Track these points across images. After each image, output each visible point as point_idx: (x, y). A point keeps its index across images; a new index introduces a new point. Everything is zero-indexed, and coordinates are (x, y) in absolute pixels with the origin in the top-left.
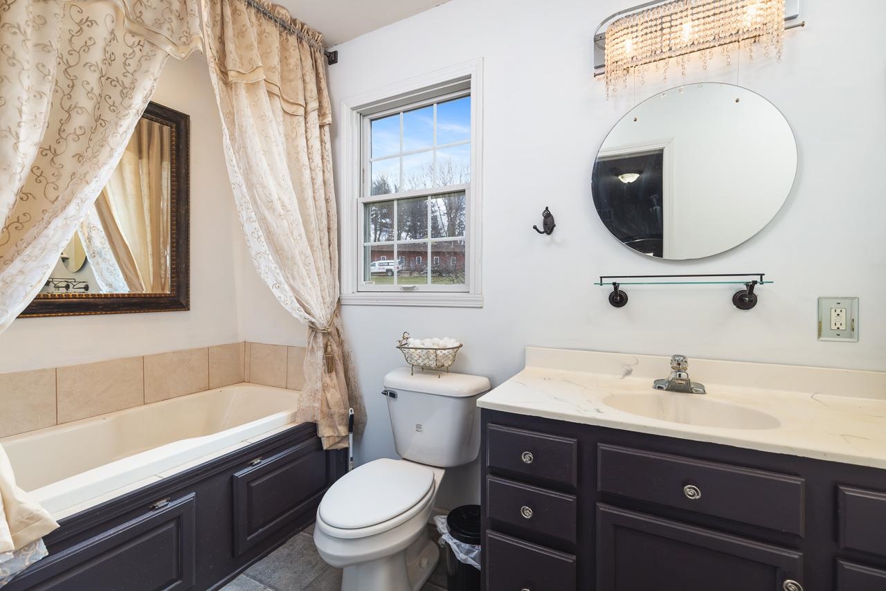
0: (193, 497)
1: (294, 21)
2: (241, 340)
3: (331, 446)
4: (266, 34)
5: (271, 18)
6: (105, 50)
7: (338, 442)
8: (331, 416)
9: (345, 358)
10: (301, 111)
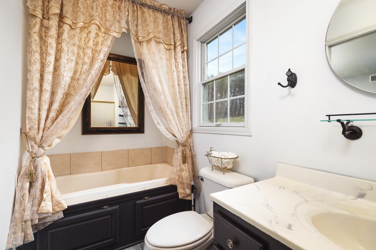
0: (118, 208)
1: (170, 9)
2: (164, 145)
3: (182, 198)
4: (157, 18)
5: (159, 11)
6: (93, 41)
7: (186, 196)
8: (183, 183)
9: (193, 157)
10: (172, 47)
